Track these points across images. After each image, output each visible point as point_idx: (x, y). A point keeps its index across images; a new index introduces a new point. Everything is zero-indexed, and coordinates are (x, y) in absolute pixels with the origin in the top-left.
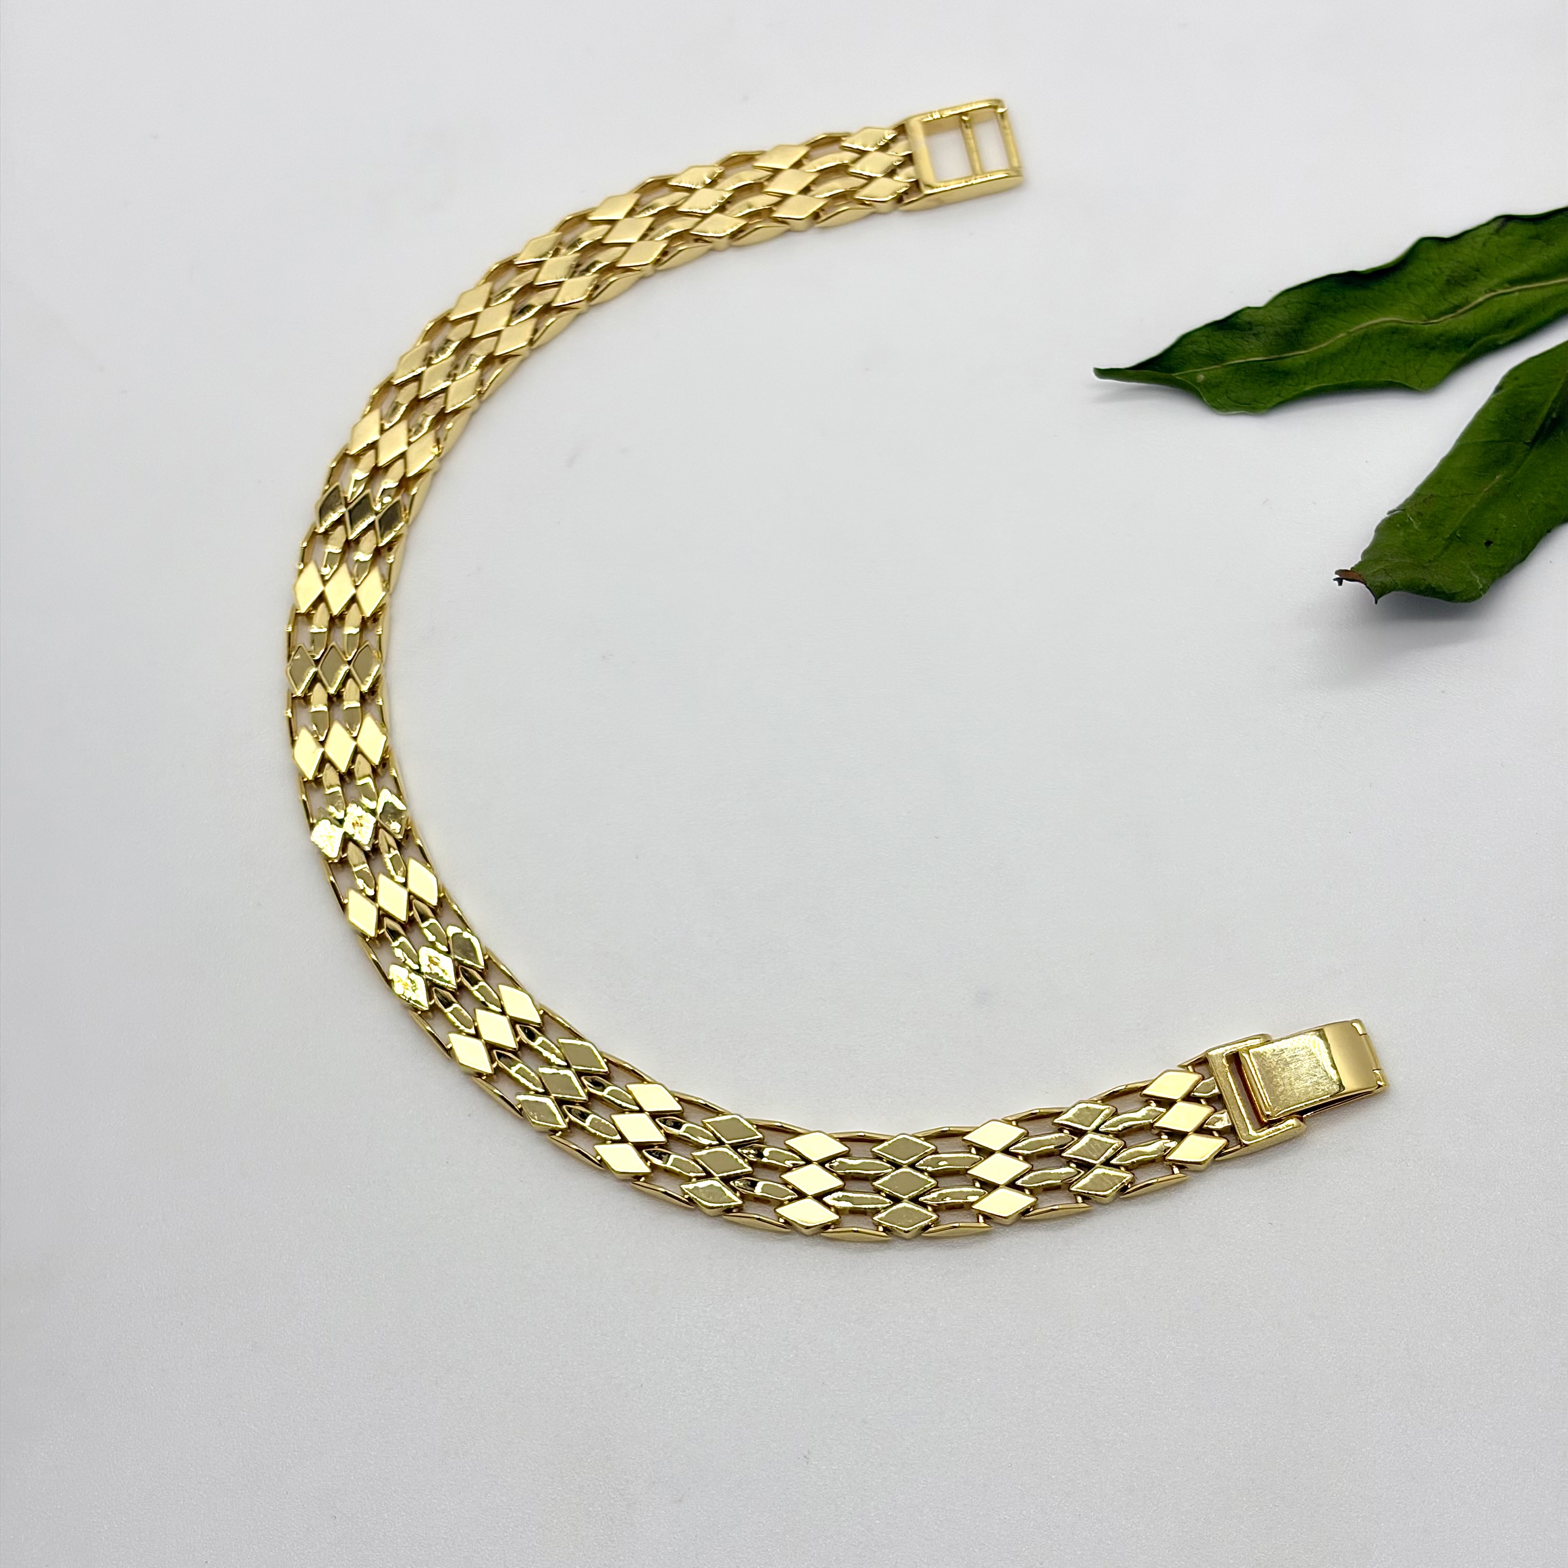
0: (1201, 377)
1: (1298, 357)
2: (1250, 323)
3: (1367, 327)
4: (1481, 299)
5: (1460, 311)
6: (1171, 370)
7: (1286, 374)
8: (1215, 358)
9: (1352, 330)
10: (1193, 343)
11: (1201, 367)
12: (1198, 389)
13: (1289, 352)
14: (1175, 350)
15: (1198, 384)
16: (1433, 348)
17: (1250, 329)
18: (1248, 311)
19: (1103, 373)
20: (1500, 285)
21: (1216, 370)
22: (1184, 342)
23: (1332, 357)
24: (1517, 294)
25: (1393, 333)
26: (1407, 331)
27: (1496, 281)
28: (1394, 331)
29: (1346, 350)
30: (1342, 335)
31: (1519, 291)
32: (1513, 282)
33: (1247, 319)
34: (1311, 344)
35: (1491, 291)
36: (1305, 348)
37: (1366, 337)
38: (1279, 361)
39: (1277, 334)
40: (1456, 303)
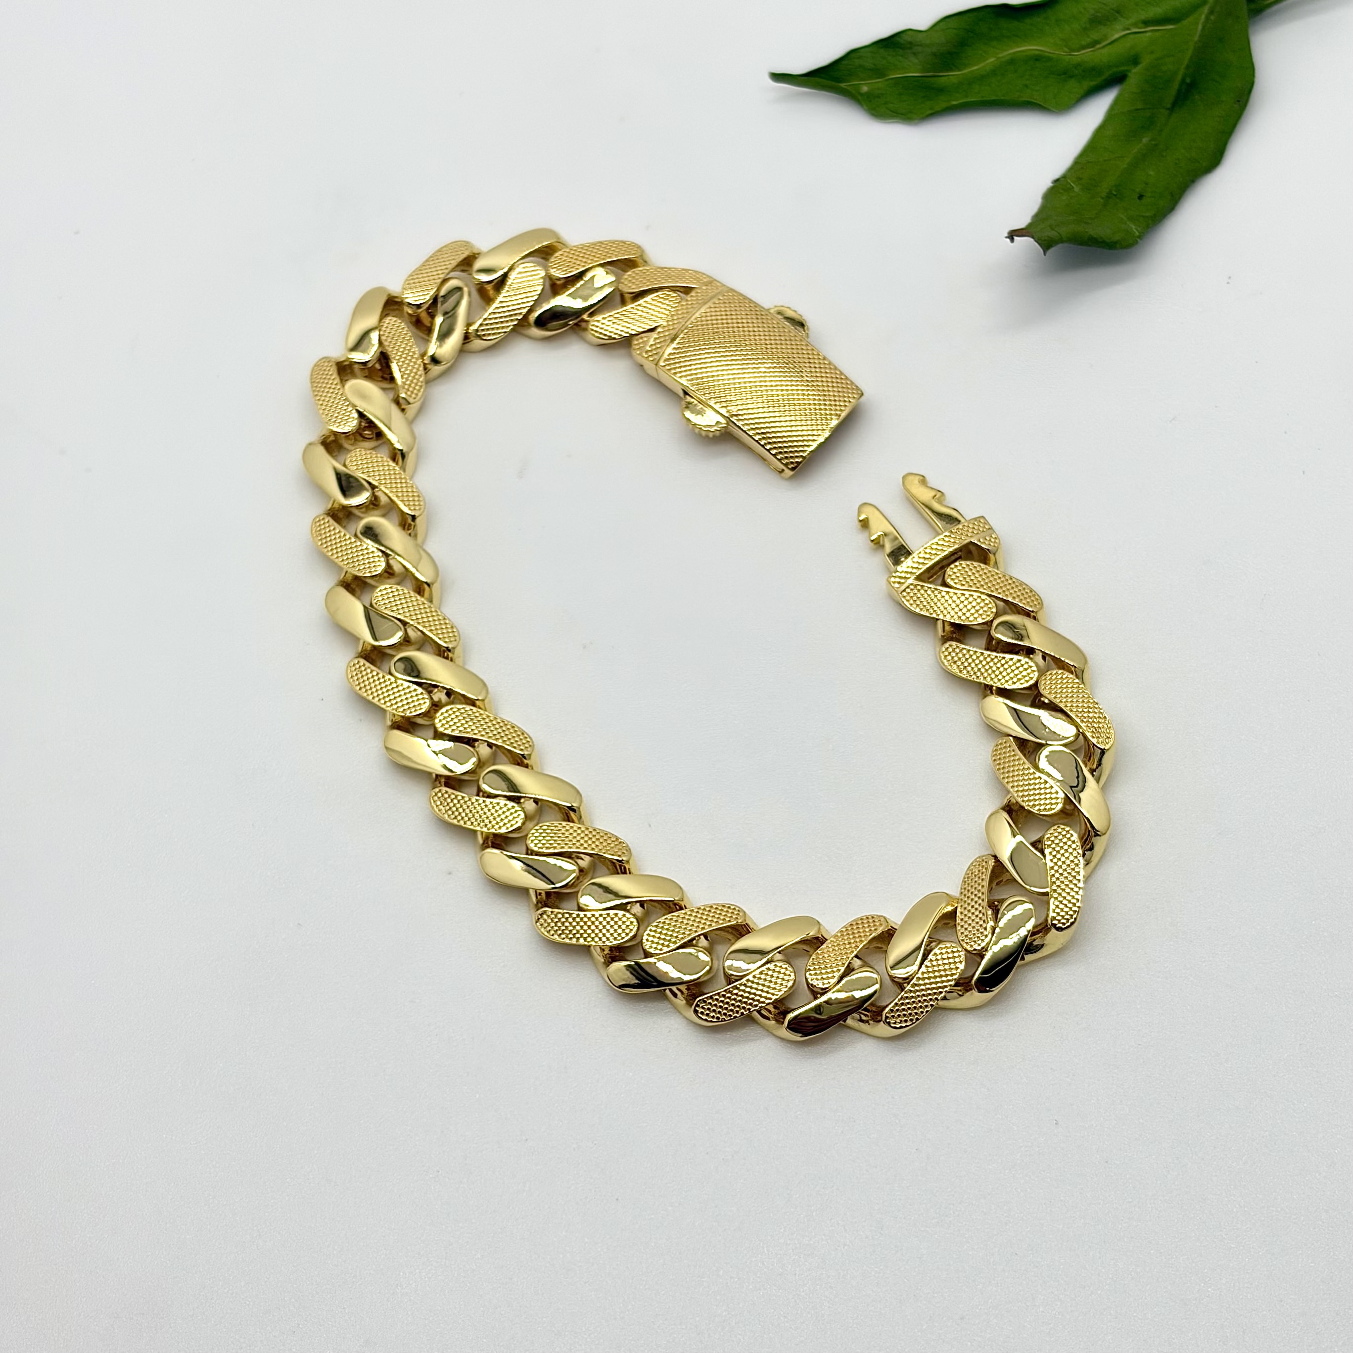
0: (865, 89)
1: (953, 76)
2: (911, 43)
3: (1014, 53)
4: (1116, 36)
5: (1098, 46)
6: (839, 80)
7: (941, 90)
8: (878, 72)
9: (1000, 55)
10: (860, 58)
11: (864, 80)
12: (860, 98)
13: (942, 72)
14: (844, 62)
15: (861, 94)
16: (1071, 77)
17: (910, 48)
18: (909, 33)
20: (1135, 25)
21: (878, 84)
22: (853, 55)
23: (982, 78)
24: (1149, 34)
25: (1037, 60)
26: (1049, 59)
27: (1132, 21)
28: (1037, 58)
29: (994, 72)
30: (992, 60)
31: (1152, 31)
32: (1146, 23)
33: (909, 39)
34: (966, 66)
35: (1128, 29)
36: (959, 70)
37: (1012, 61)
38: (935, 79)
39: (934, 54)
40: (1096, 38)
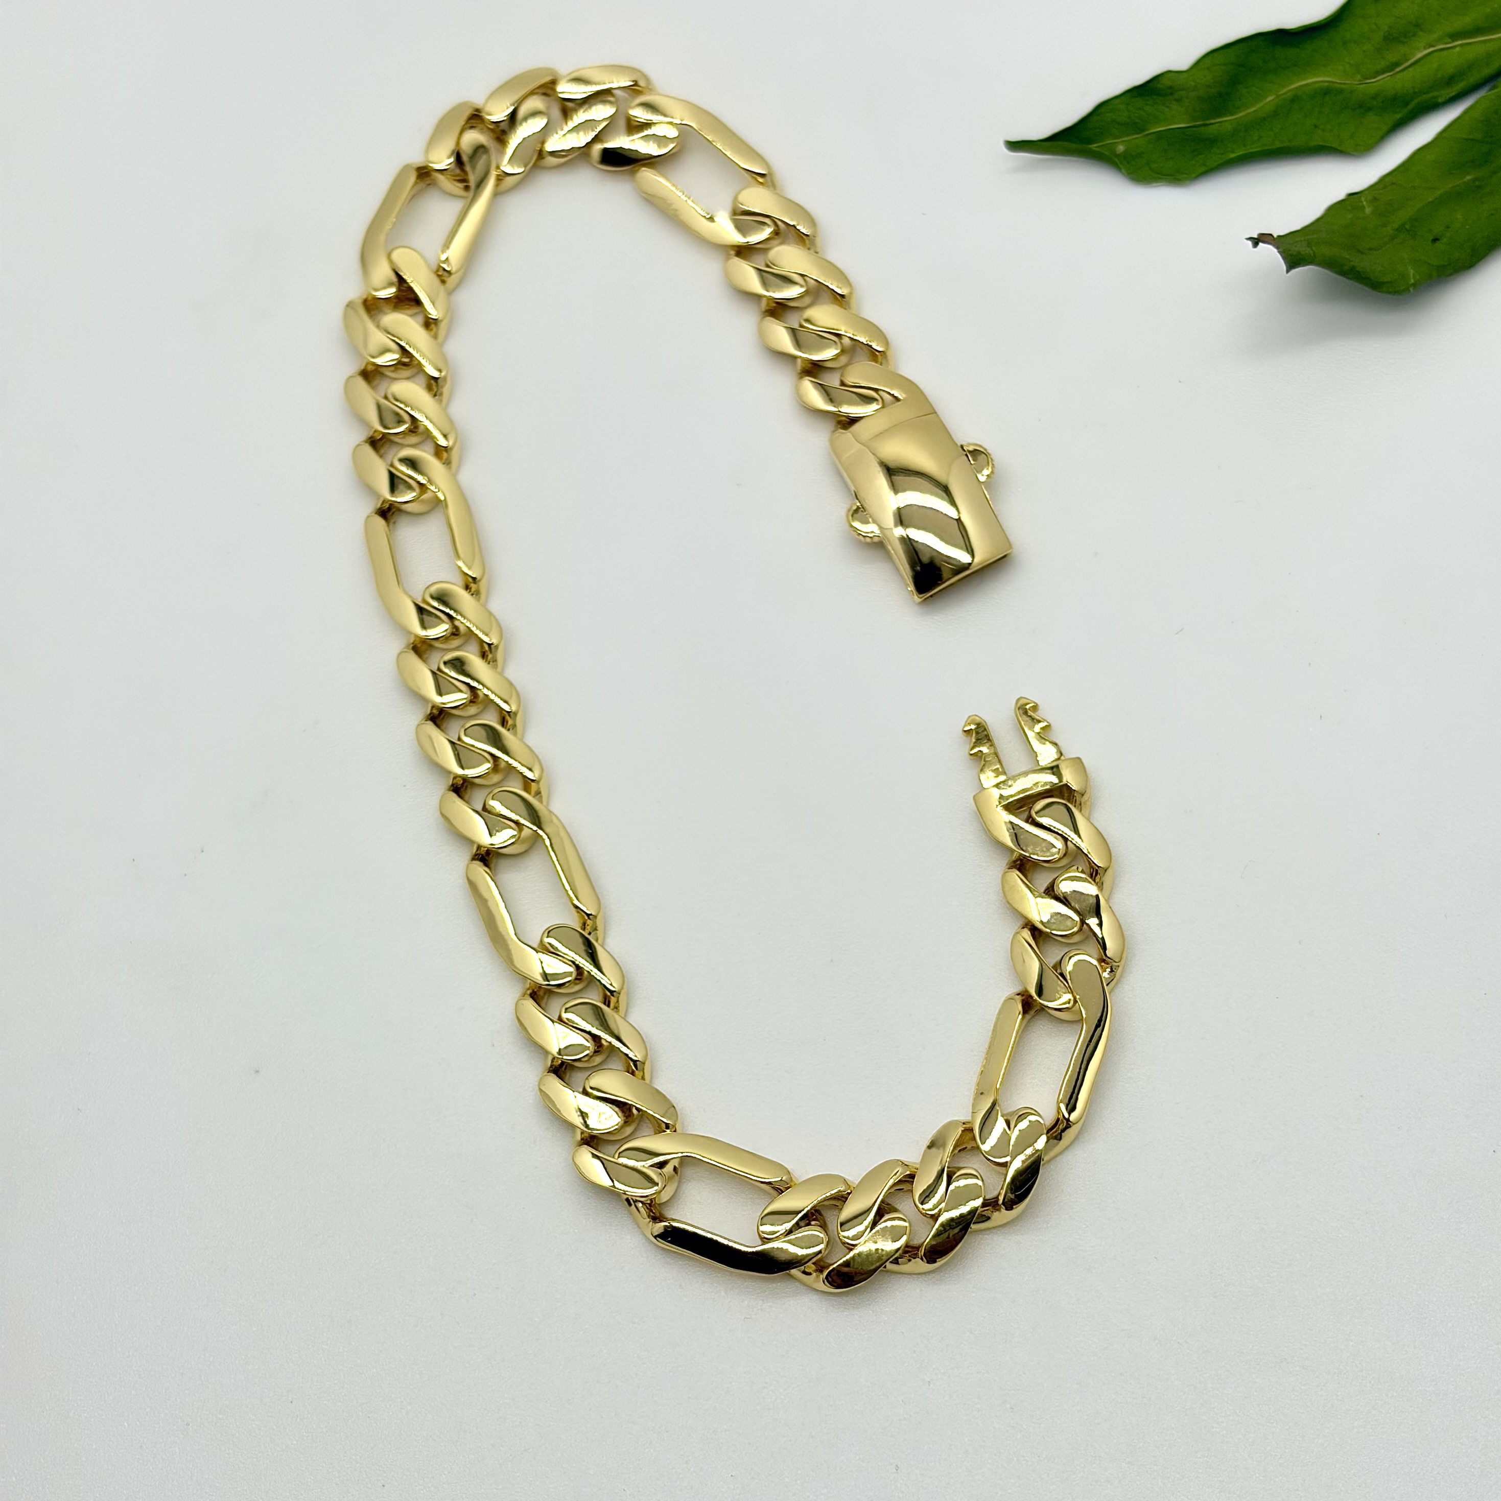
19: (1015, 146)
